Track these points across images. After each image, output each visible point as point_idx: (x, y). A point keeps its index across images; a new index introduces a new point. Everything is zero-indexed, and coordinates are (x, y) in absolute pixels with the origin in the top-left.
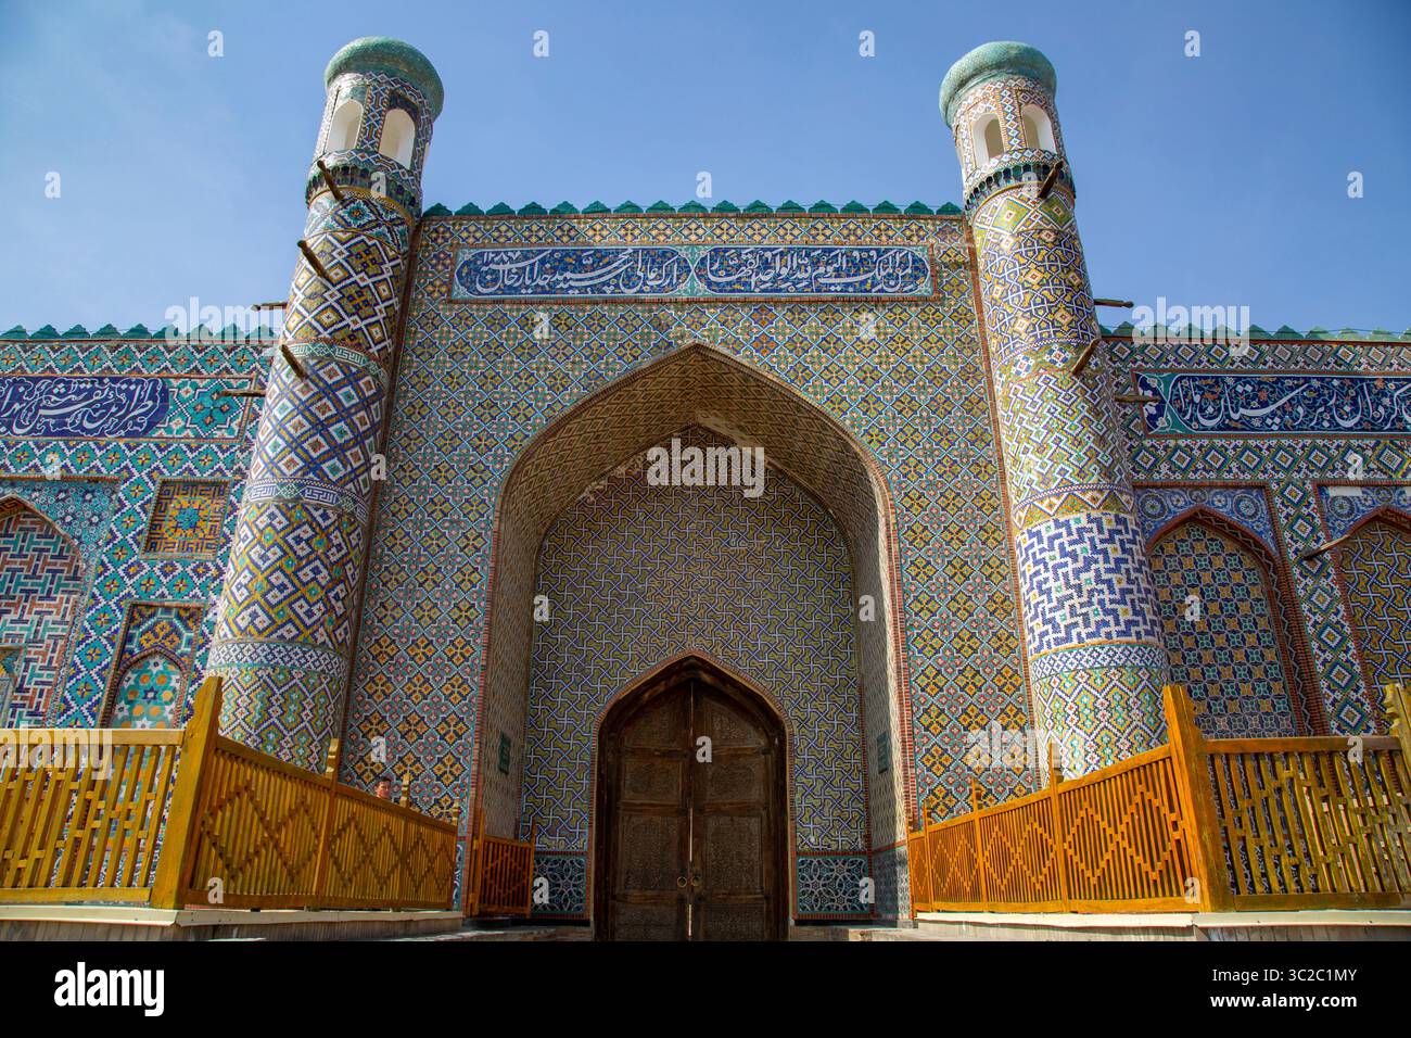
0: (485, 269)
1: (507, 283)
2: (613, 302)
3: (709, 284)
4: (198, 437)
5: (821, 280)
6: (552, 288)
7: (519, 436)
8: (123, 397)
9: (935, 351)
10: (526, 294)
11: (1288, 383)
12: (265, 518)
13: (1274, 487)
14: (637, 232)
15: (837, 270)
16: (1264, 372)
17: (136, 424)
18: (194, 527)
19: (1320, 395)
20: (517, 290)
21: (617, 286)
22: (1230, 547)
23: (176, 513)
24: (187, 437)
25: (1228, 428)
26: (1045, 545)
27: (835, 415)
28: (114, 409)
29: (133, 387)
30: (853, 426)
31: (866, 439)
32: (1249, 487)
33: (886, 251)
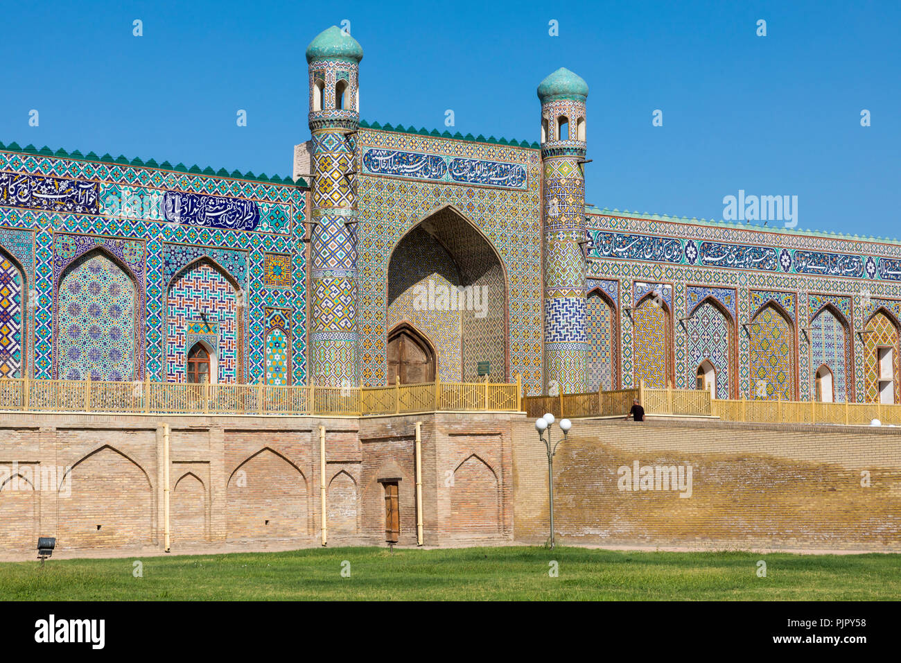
0: (373, 158)
1: (383, 167)
2: (420, 181)
3: (453, 176)
4: (275, 233)
5: (491, 178)
6: (398, 172)
7: (391, 242)
8: (239, 209)
9: (525, 216)
10: (389, 173)
11: (633, 238)
12: (343, 284)
13: (621, 281)
14: (428, 146)
15: (496, 174)
16: (626, 232)
17: (248, 224)
18: (281, 275)
19: (642, 244)
20: (386, 171)
21: (421, 173)
22: (602, 301)
23: (272, 268)
24: (270, 232)
25: (612, 256)
26: (561, 306)
27: (492, 241)
28: (237, 216)
29: (243, 204)
30: (497, 246)
31: (501, 252)
32: (613, 280)
33: (514, 165)
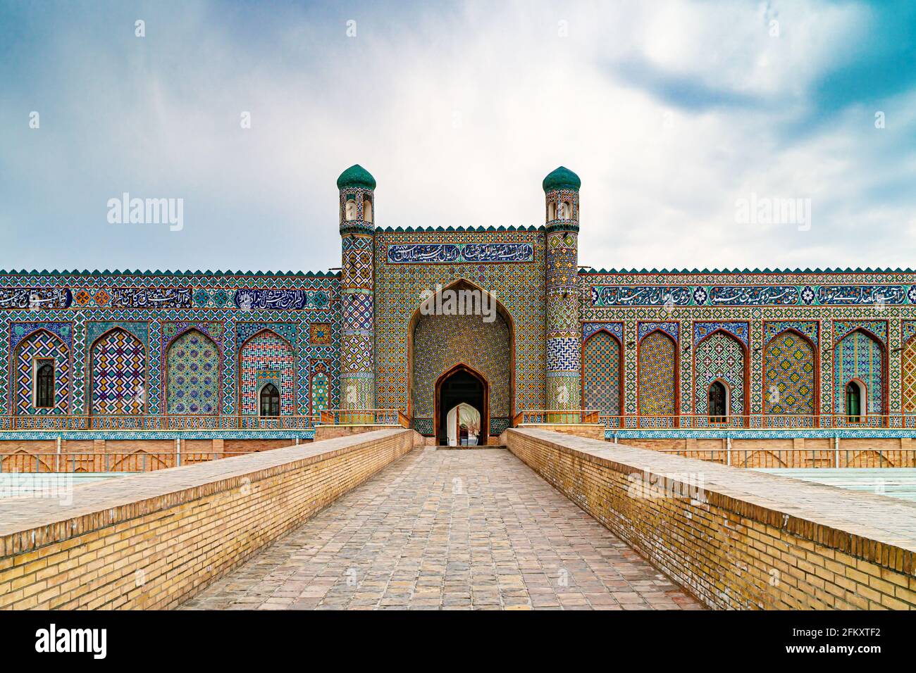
0: (397, 252)
1: (405, 257)
2: (437, 264)
3: (466, 258)
4: (318, 309)
5: (500, 256)
6: (417, 260)
8: (291, 296)
9: (532, 280)
10: (410, 261)
11: (639, 289)
13: (626, 323)
14: (443, 239)
15: (504, 252)
17: (298, 305)
18: (323, 337)
19: (648, 293)
20: (407, 260)
21: (438, 258)
22: (612, 339)
23: (317, 332)
24: (314, 309)
25: (616, 304)
28: (290, 300)
29: (294, 293)
32: (618, 323)
33: (520, 245)
